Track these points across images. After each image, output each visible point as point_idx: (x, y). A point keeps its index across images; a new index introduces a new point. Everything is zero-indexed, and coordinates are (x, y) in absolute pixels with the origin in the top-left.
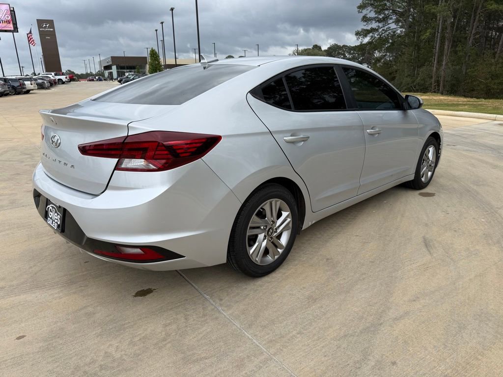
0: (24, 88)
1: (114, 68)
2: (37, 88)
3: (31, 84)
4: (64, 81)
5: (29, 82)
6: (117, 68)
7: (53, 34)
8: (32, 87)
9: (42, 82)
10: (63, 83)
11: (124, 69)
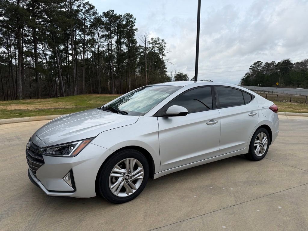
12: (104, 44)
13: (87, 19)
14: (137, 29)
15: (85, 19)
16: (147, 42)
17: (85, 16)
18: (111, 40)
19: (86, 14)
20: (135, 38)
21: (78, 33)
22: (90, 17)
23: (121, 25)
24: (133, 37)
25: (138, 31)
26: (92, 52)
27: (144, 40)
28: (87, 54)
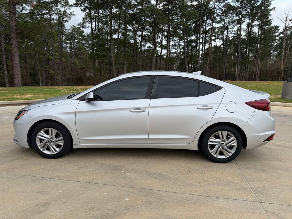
12: (233, 29)
13: (217, 7)
14: (275, 8)
15: (215, 8)
16: (288, 20)
17: (215, 4)
18: (241, 25)
19: (216, 2)
20: (270, 19)
21: (208, 22)
22: (220, 5)
23: (255, 7)
24: (269, 18)
25: (275, 10)
26: (222, 39)
27: (285, 18)
28: (217, 42)
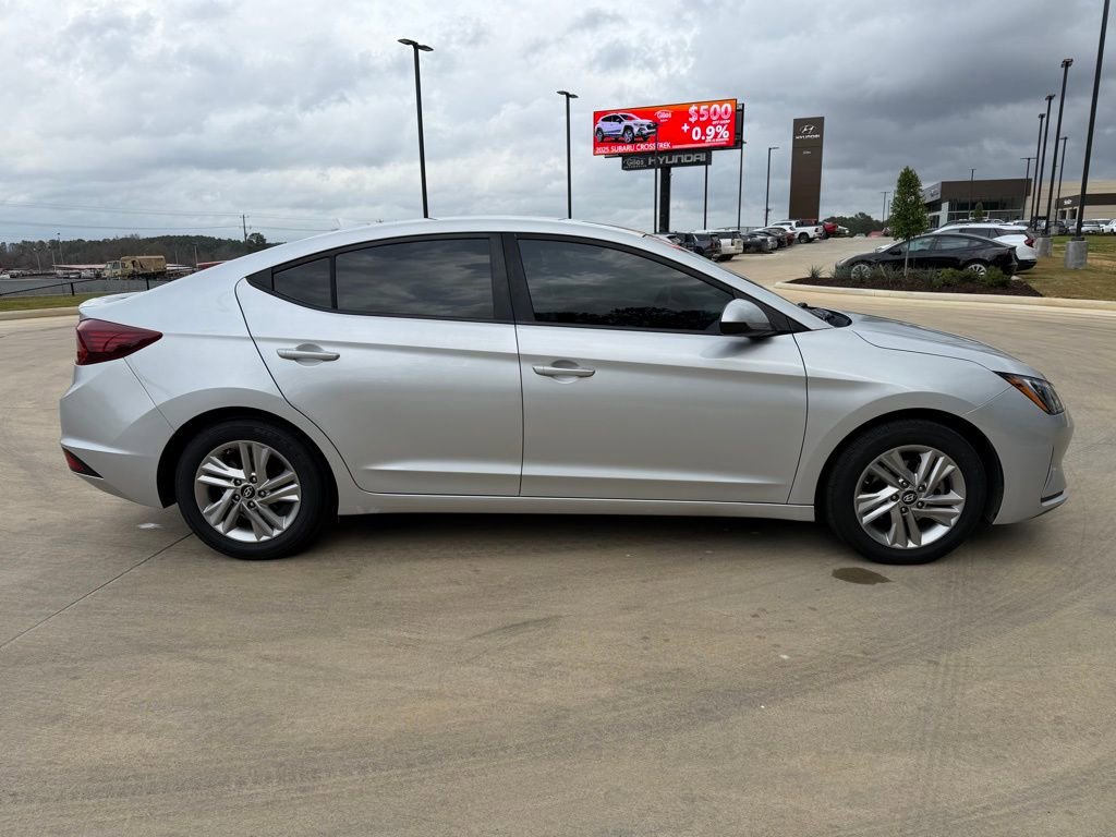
0: (716, 252)
1: (945, 206)
2: (741, 251)
3: (732, 244)
4: (811, 236)
5: (729, 240)
6: (951, 208)
7: (817, 146)
8: (732, 249)
9: (763, 240)
10: (810, 240)
11: (967, 209)
